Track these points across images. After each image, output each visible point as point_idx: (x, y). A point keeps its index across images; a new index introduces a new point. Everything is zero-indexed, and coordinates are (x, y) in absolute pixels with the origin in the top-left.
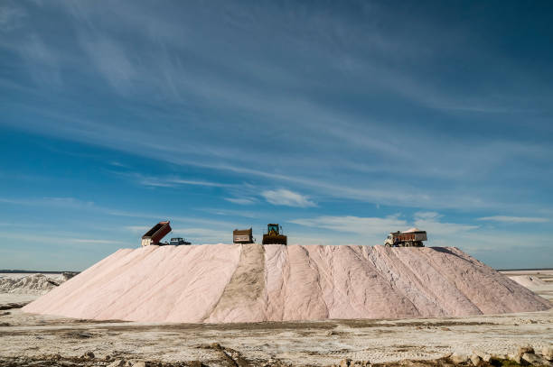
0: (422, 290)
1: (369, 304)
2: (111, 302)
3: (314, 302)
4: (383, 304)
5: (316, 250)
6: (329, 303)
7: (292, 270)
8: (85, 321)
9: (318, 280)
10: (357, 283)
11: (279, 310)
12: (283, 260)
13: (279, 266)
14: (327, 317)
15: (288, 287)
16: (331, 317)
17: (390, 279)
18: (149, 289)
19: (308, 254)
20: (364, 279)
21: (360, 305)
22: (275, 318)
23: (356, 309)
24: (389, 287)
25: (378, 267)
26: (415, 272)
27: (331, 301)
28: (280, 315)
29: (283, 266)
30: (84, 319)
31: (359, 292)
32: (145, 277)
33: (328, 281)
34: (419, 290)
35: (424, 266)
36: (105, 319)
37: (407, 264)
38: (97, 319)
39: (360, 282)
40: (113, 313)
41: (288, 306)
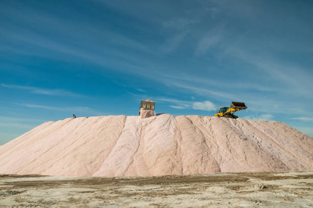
0: (281, 150)
1: (249, 160)
2: (33, 159)
3: (205, 159)
4: (260, 160)
5: (197, 120)
6: (218, 159)
7: (182, 134)
8: (7, 176)
9: (204, 141)
10: (235, 144)
11: (178, 166)
12: (174, 127)
13: (172, 130)
14: (220, 171)
15: (182, 147)
16: (222, 170)
17: (256, 142)
18: (65, 149)
19: (192, 122)
20: (240, 141)
21: (243, 161)
22: (176, 173)
23: (241, 164)
24: (258, 148)
25: (245, 133)
26: (271, 137)
27: (219, 158)
28: (180, 169)
29: (175, 131)
30: (7, 174)
31: (239, 151)
32: (63, 140)
33: (213, 142)
34: (279, 150)
35: (275, 133)
36: (25, 174)
37: (263, 132)
38: (19, 174)
39: (237, 143)
40: (33, 168)
41: (186, 162)
